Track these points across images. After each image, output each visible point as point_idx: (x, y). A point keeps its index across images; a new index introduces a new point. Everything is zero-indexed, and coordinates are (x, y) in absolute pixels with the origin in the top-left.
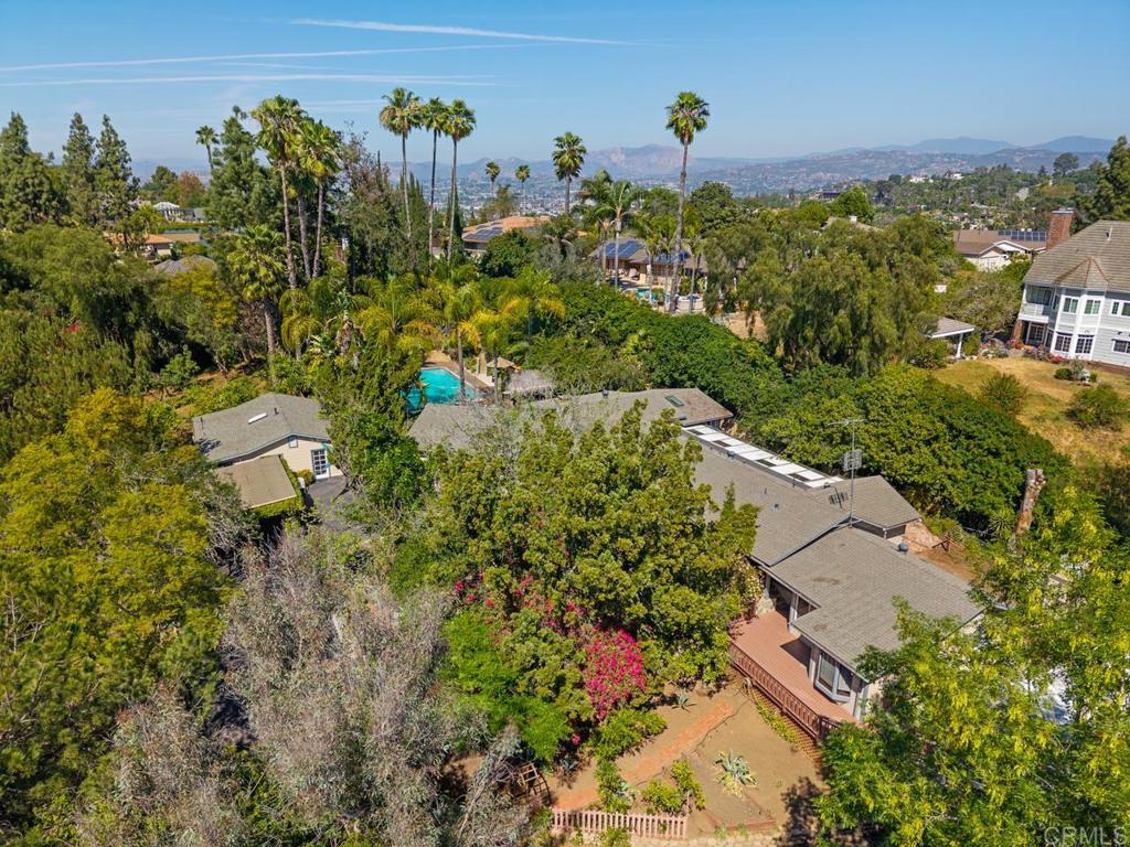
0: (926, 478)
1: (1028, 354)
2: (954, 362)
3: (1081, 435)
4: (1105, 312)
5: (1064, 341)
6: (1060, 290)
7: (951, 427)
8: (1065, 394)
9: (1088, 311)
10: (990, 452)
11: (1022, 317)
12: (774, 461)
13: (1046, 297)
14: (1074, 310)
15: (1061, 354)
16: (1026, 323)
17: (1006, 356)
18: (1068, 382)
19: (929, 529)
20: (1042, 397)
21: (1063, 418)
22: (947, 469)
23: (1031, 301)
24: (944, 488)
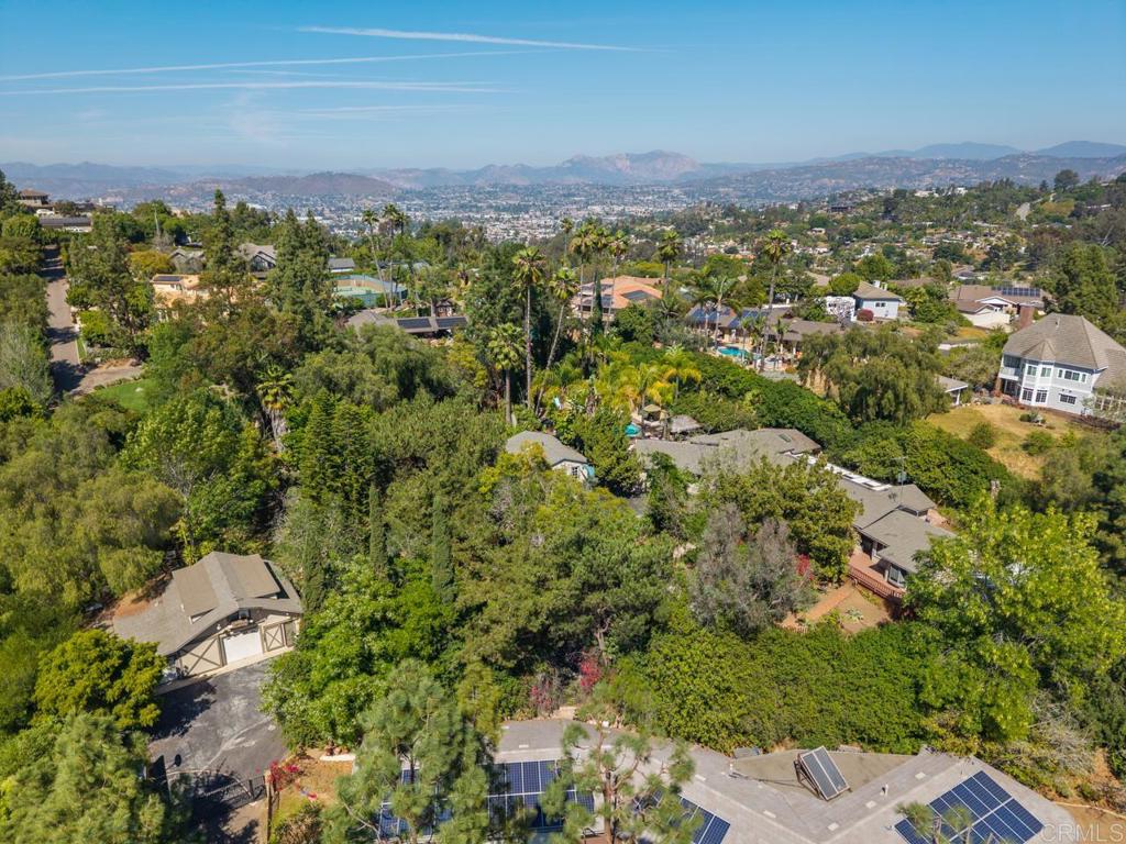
0: (938, 485)
1: (1004, 402)
2: (954, 408)
3: (1030, 459)
4: (1054, 375)
5: (1028, 395)
6: (1025, 361)
7: (951, 458)
8: (1023, 432)
9: (1043, 375)
10: (972, 471)
11: (1001, 376)
12: (852, 475)
13: (1016, 363)
14: (1034, 374)
15: (1026, 402)
16: (1004, 380)
17: (989, 403)
18: (1027, 423)
19: (940, 513)
20: (1010, 434)
21: (1020, 449)
22: (948, 480)
23: (1007, 365)
24: (948, 491)
